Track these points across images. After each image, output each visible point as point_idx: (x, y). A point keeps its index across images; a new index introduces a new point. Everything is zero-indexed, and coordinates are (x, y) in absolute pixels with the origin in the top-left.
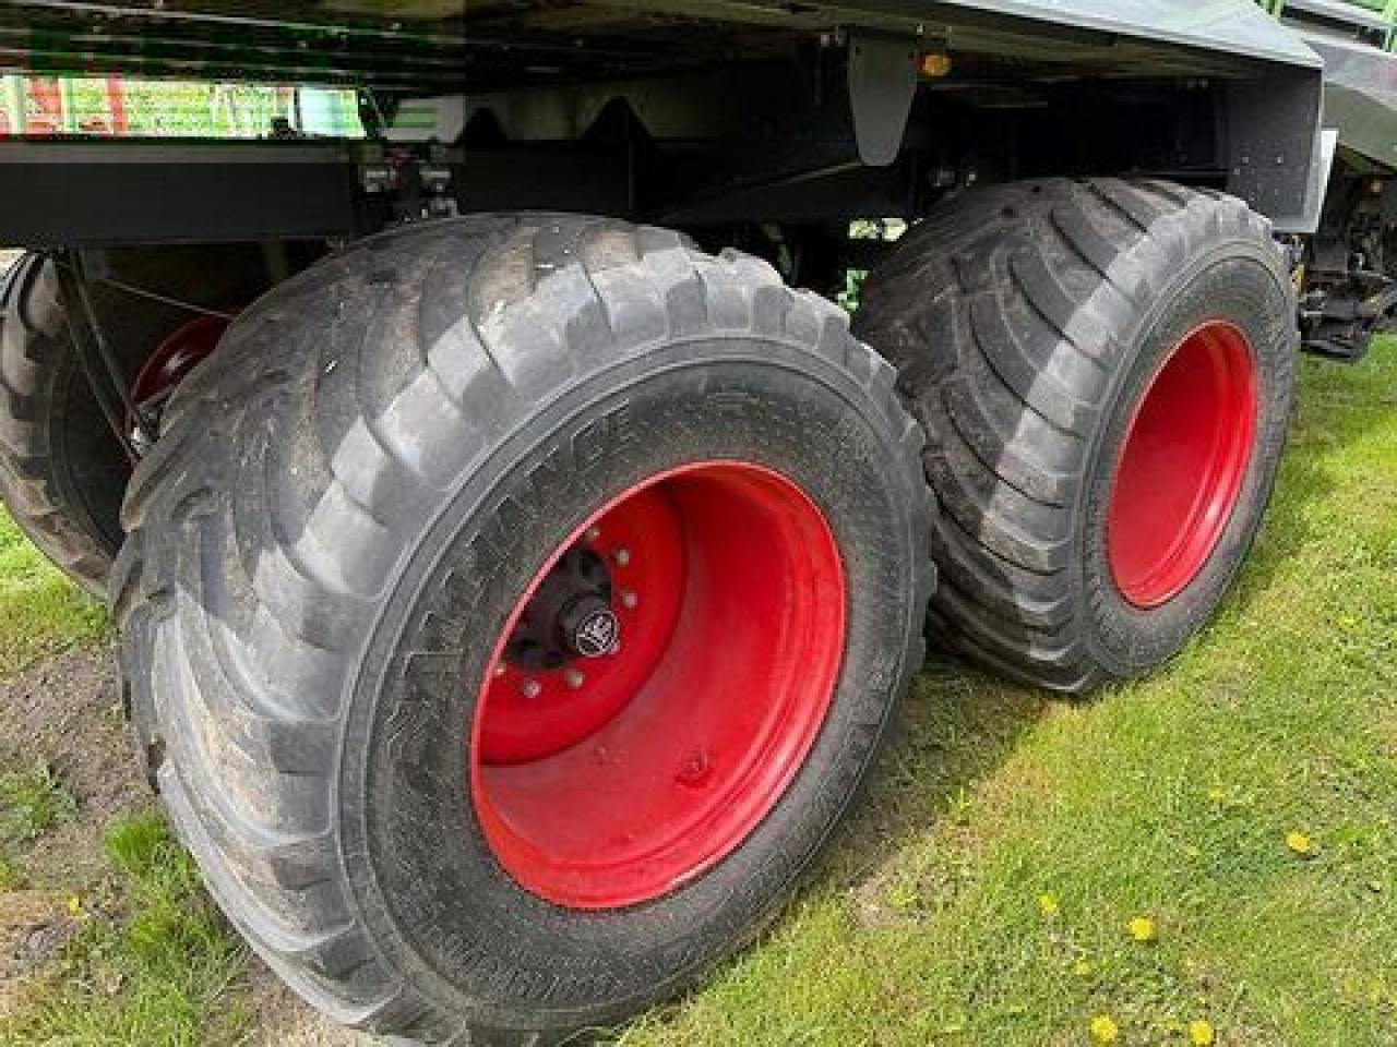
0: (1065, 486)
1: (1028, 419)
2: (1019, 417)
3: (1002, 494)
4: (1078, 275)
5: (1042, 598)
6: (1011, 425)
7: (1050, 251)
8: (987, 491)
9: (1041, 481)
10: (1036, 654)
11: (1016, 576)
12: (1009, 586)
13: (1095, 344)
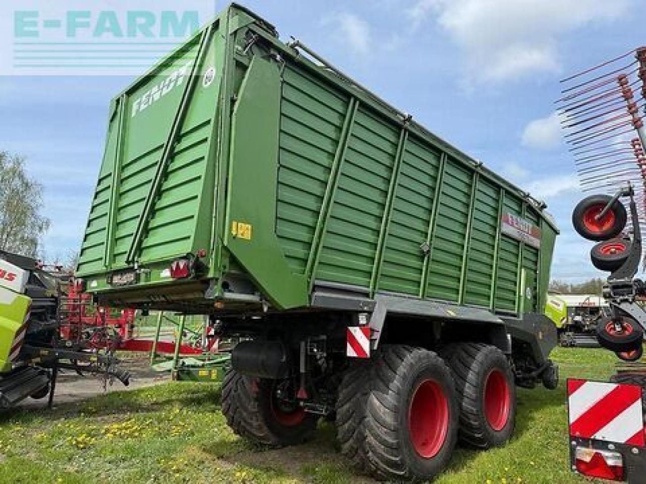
0: (477, 397)
1: (467, 384)
2: (465, 384)
3: (466, 399)
4: (469, 359)
5: (476, 421)
6: (464, 385)
7: (464, 355)
8: (462, 399)
9: (471, 395)
10: (477, 435)
11: (471, 416)
12: (469, 419)
13: (477, 370)
